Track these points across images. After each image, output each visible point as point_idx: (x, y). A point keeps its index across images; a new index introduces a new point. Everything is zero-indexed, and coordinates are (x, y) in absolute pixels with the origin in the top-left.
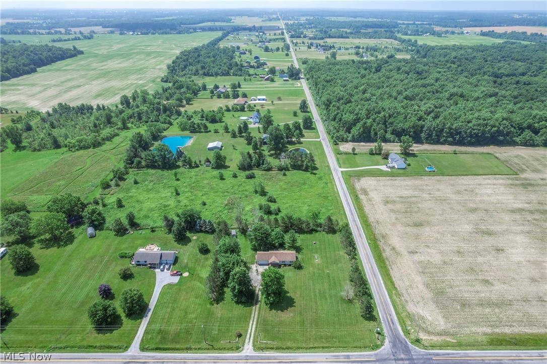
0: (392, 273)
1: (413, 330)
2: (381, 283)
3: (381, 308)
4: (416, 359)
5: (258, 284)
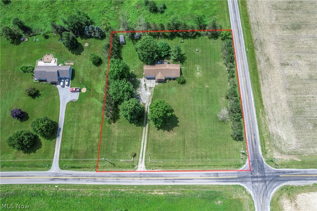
0: (262, 89)
1: (270, 150)
2: (251, 100)
3: (248, 127)
5: (147, 100)
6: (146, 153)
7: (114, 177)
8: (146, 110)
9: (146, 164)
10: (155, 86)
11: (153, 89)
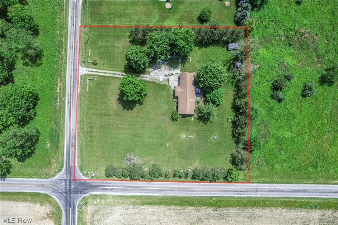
1: (95, 203)
3: (120, 185)
4: (70, 196)
5: (153, 76)
6: (96, 75)
7: (75, 44)
8: (143, 75)
9: (86, 75)
10: (171, 86)
11: (167, 83)
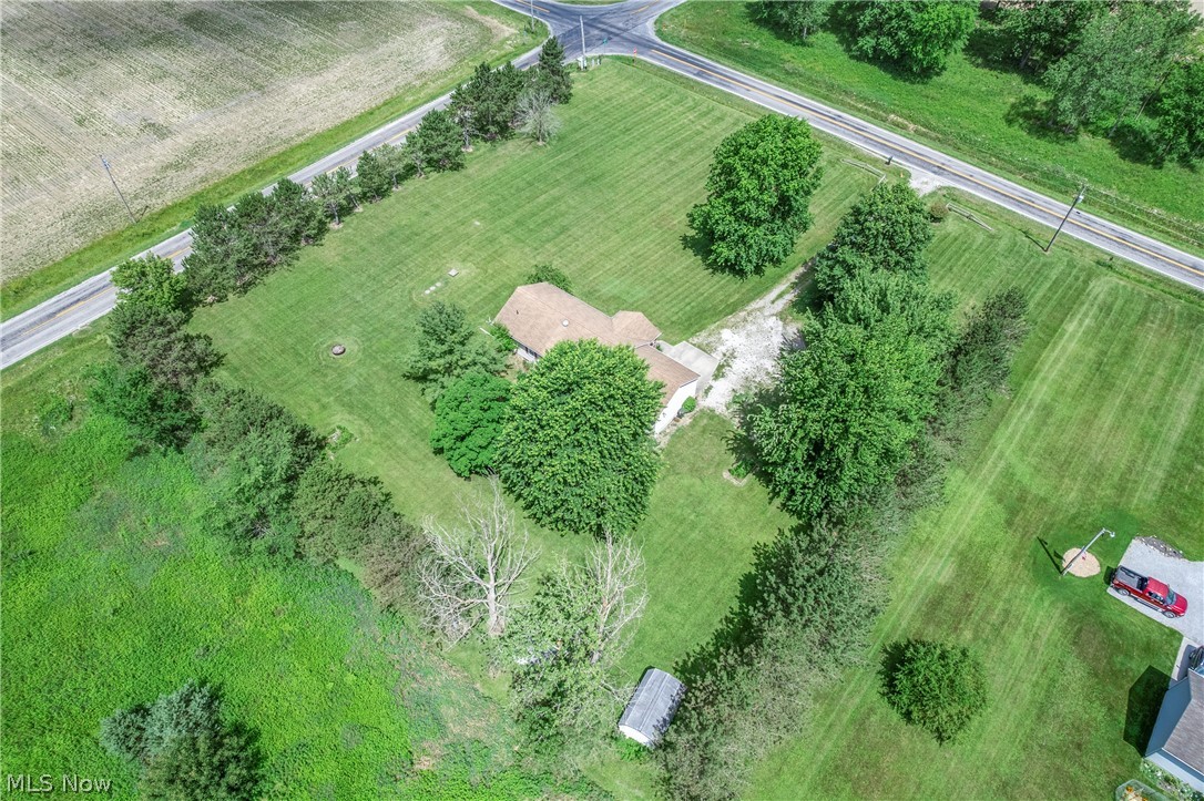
1: (510, 43)
8: (790, 296)
10: (675, 344)
11: (696, 341)
